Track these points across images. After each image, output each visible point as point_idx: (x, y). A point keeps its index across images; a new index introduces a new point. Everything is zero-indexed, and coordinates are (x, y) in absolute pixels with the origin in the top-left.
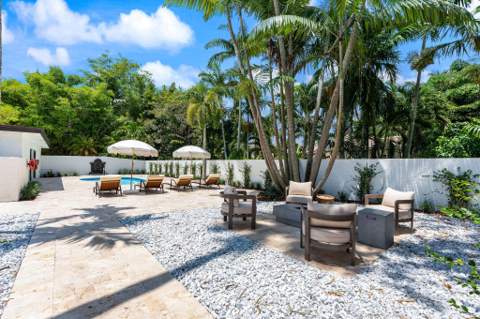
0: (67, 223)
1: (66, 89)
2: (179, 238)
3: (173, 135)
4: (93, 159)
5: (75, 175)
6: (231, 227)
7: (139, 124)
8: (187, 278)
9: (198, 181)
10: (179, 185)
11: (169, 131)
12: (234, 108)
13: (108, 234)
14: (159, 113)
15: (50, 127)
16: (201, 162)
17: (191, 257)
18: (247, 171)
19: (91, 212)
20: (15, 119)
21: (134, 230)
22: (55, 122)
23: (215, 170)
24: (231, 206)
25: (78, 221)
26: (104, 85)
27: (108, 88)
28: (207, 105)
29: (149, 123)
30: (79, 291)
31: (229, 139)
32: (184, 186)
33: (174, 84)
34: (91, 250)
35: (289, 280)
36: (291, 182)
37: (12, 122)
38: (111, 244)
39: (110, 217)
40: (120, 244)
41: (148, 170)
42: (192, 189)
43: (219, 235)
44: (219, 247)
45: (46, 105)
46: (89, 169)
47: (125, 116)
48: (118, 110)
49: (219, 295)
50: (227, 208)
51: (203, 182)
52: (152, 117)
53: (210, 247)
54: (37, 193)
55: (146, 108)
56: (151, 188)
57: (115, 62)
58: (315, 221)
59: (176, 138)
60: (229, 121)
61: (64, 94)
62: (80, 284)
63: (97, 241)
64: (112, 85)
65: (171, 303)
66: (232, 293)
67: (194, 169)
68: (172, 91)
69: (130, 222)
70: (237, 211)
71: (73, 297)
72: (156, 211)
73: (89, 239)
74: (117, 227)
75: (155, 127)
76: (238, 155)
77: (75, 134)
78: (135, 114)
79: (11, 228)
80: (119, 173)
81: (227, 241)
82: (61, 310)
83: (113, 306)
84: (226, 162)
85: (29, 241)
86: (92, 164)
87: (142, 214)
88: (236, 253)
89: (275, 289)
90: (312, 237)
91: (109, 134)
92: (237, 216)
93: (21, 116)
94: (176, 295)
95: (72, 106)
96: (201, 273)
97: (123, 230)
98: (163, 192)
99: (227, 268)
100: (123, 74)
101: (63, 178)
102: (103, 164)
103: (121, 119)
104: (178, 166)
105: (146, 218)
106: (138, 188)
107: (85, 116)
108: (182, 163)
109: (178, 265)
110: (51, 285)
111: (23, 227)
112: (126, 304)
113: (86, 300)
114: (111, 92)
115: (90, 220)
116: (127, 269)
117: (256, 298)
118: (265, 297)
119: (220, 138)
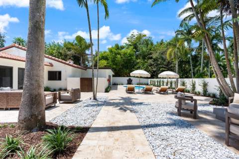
0: (114, 101)
1: (120, 51)
2: (151, 114)
3: (161, 66)
4: (128, 78)
5: (122, 84)
6: (180, 114)
7: (145, 62)
8: (147, 130)
9: (172, 90)
10: (161, 91)
11: (160, 64)
12: (199, 47)
13: (125, 107)
14: (154, 56)
15: (114, 66)
16: (175, 80)
17: (152, 123)
18: (205, 85)
19: (123, 98)
20: (106, 65)
21: (134, 107)
22: (116, 64)
23: (183, 84)
24: (180, 103)
25: (118, 101)
26: (132, 47)
27: (134, 48)
28: (178, 48)
29: (150, 61)
30: (111, 123)
31: (195, 66)
32: (163, 92)
33: (162, 40)
34: (118, 111)
35: (203, 149)
36: (235, 94)
37: (105, 66)
38: (125, 111)
39: (128, 101)
40: (128, 111)
41: (149, 84)
42: (167, 94)
43: (171, 117)
44: (168, 122)
45: (114, 58)
46: (127, 82)
47: (140, 59)
48: (137, 57)
49: (157, 141)
50: (178, 104)
51: (174, 90)
52: (151, 58)
53: (164, 121)
54: (110, 90)
55: (149, 54)
56: (148, 91)
57: (136, 36)
58: (234, 120)
59: (163, 67)
60: (195, 55)
61: (119, 54)
62: (112, 121)
63: (121, 109)
64: (135, 47)
65: (137, 136)
66: (164, 143)
67: (171, 83)
68: (161, 44)
69: (134, 104)
70: (183, 106)
71: (109, 124)
72: (146, 102)
73: (119, 108)
74: (129, 105)
75: (153, 63)
76: (202, 76)
77: (122, 69)
78: (144, 58)
79: (101, 100)
80: (138, 85)
81: (175, 121)
82: (105, 126)
83: (118, 130)
84: (191, 79)
85: (103, 105)
86: (128, 80)
87: (139, 102)
88: (176, 127)
89: (190, 150)
90: (231, 131)
91: (134, 68)
92: (183, 109)
93: (107, 63)
94: (139, 134)
95: (122, 58)
96: (154, 130)
97: (130, 107)
98: (153, 94)
99: (167, 132)
100: (139, 41)
101: (118, 86)
102: (132, 81)
103: (138, 61)
104: (163, 82)
105: (141, 104)
106: (142, 91)
107: (125, 61)
108: (165, 80)
109: (146, 124)
110: (105, 119)
111: (103, 100)
112: (122, 131)
113: (111, 126)
114: (134, 50)
115: (121, 101)
116: (126, 120)
117: (176, 149)
118: (181, 151)
119: (190, 66)
